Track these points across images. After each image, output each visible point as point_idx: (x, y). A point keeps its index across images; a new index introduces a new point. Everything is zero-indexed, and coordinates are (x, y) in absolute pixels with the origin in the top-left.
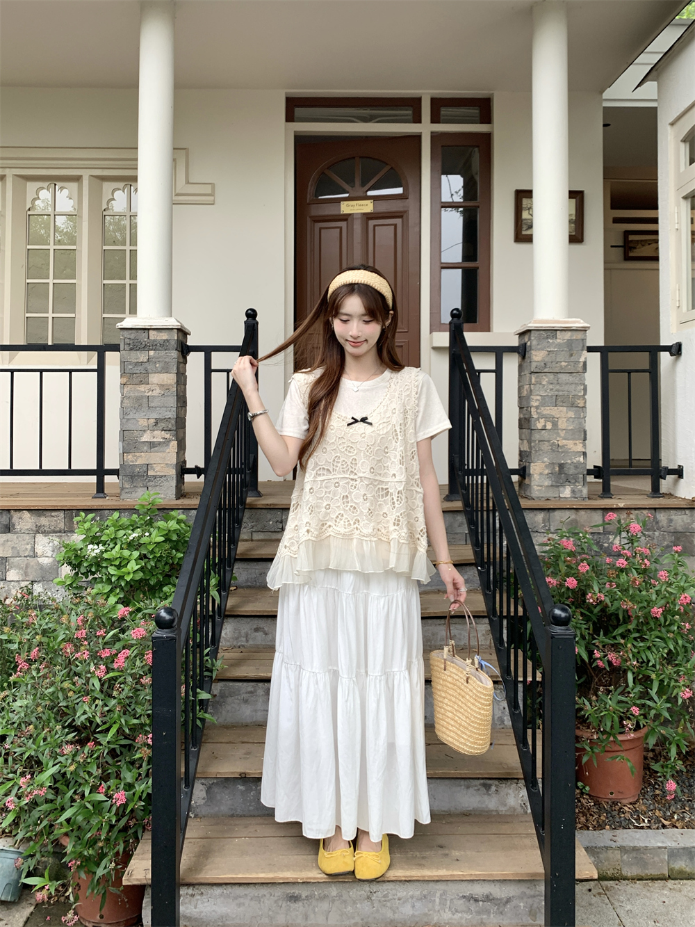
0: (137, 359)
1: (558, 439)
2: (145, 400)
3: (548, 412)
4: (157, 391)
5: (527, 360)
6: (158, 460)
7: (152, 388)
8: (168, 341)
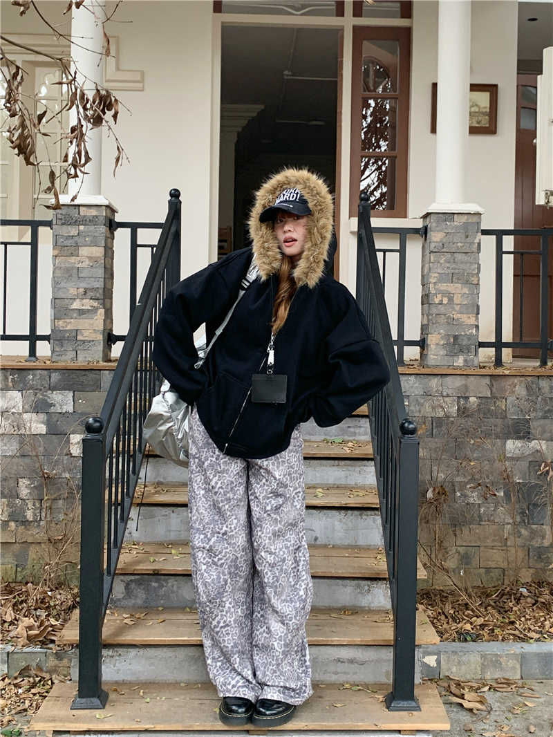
0: (67, 233)
1: (453, 313)
2: (75, 271)
3: (445, 288)
4: (87, 263)
5: (428, 241)
6: (87, 326)
7: (82, 260)
8: (97, 217)
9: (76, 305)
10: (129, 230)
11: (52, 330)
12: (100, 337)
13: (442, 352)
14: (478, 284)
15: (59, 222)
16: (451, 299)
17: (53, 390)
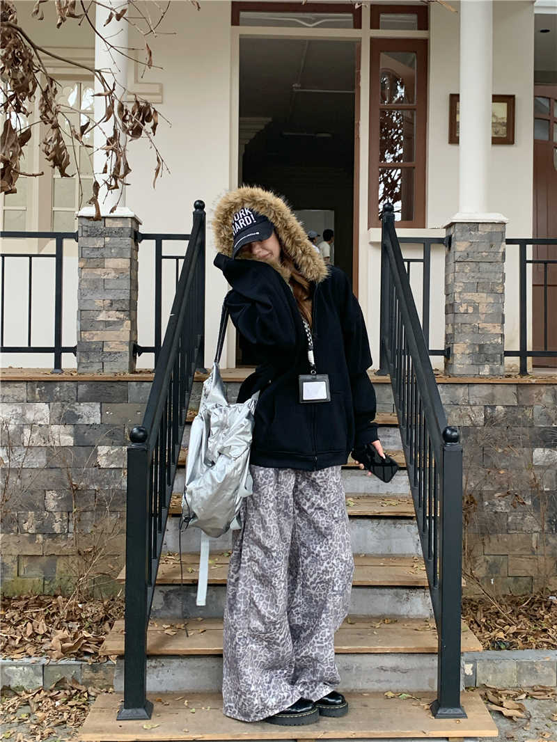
0: (93, 245)
1: (479, 322)
2: (101, 283)
3: (470, 298)
4: (112, 275)
5: (452, 251)
6: (113, 338)
7: (108, 272)
8: (122, 228)
9: (102, 317)
10: (153, 242)
11: (78, 342)
12: (127, 349)
13: (468, 361)
14: (503, 293)
15: (84, 234)
16: (476, 309)
17: (80, 402)
